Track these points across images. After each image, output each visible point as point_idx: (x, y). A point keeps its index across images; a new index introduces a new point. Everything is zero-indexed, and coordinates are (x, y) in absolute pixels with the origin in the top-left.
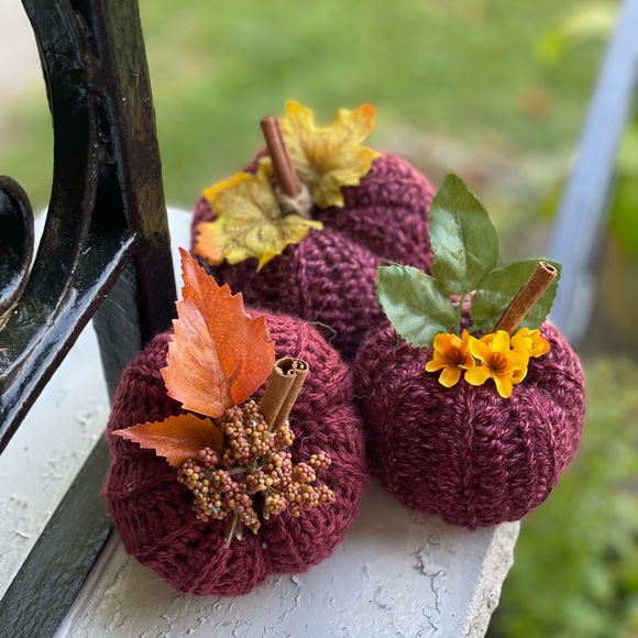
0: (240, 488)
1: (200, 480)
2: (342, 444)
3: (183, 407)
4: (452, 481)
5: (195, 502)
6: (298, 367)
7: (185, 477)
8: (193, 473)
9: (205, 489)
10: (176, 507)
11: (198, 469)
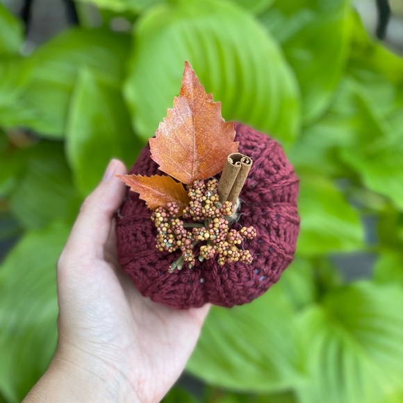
0: (187, 234)
1: (163, 222)
2: (274, 228)
3: (159, 168)
5: (158, 236)
6: (245, 162)
7: (155, 217)
8: (160, 216)
9: (164, 229)
10: (146, 237)
11: (164, 214)
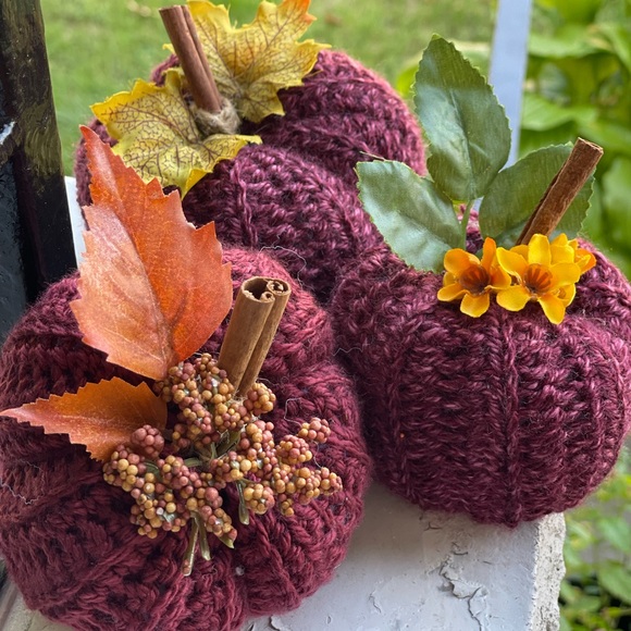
0: (202, 480)
1: (140, 475)
2: (335, 413)
3: (109, 360)
4: (491, 453)
5: (134, 510)
6: (276, 288)
7: (116, 473)
8: (129, 465)
9: (150, 487)
10: (105, 523)
11: (135, 458)
